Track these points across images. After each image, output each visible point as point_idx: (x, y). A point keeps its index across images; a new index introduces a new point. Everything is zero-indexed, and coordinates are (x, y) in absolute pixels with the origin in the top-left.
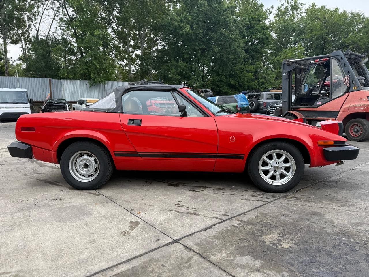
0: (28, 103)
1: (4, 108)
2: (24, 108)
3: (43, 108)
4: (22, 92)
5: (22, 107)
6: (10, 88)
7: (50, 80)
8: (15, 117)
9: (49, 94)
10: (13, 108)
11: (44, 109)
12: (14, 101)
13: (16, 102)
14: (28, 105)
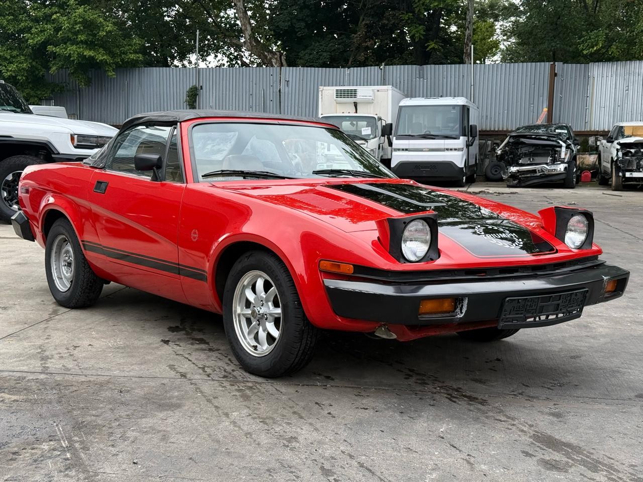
0: (459, 139)
1: (403, 150)
2: (447, 149)
3: (499, 152)
4: (451, 107)
5: (442, 147)
6: (427, 97)
7: (553, 68)
8: (424, 175)
9: (546, 109)
10: (421, 150)
11: (502, 155)
12: (428, 133)
13: (432, 133)
14: (461, 142)
